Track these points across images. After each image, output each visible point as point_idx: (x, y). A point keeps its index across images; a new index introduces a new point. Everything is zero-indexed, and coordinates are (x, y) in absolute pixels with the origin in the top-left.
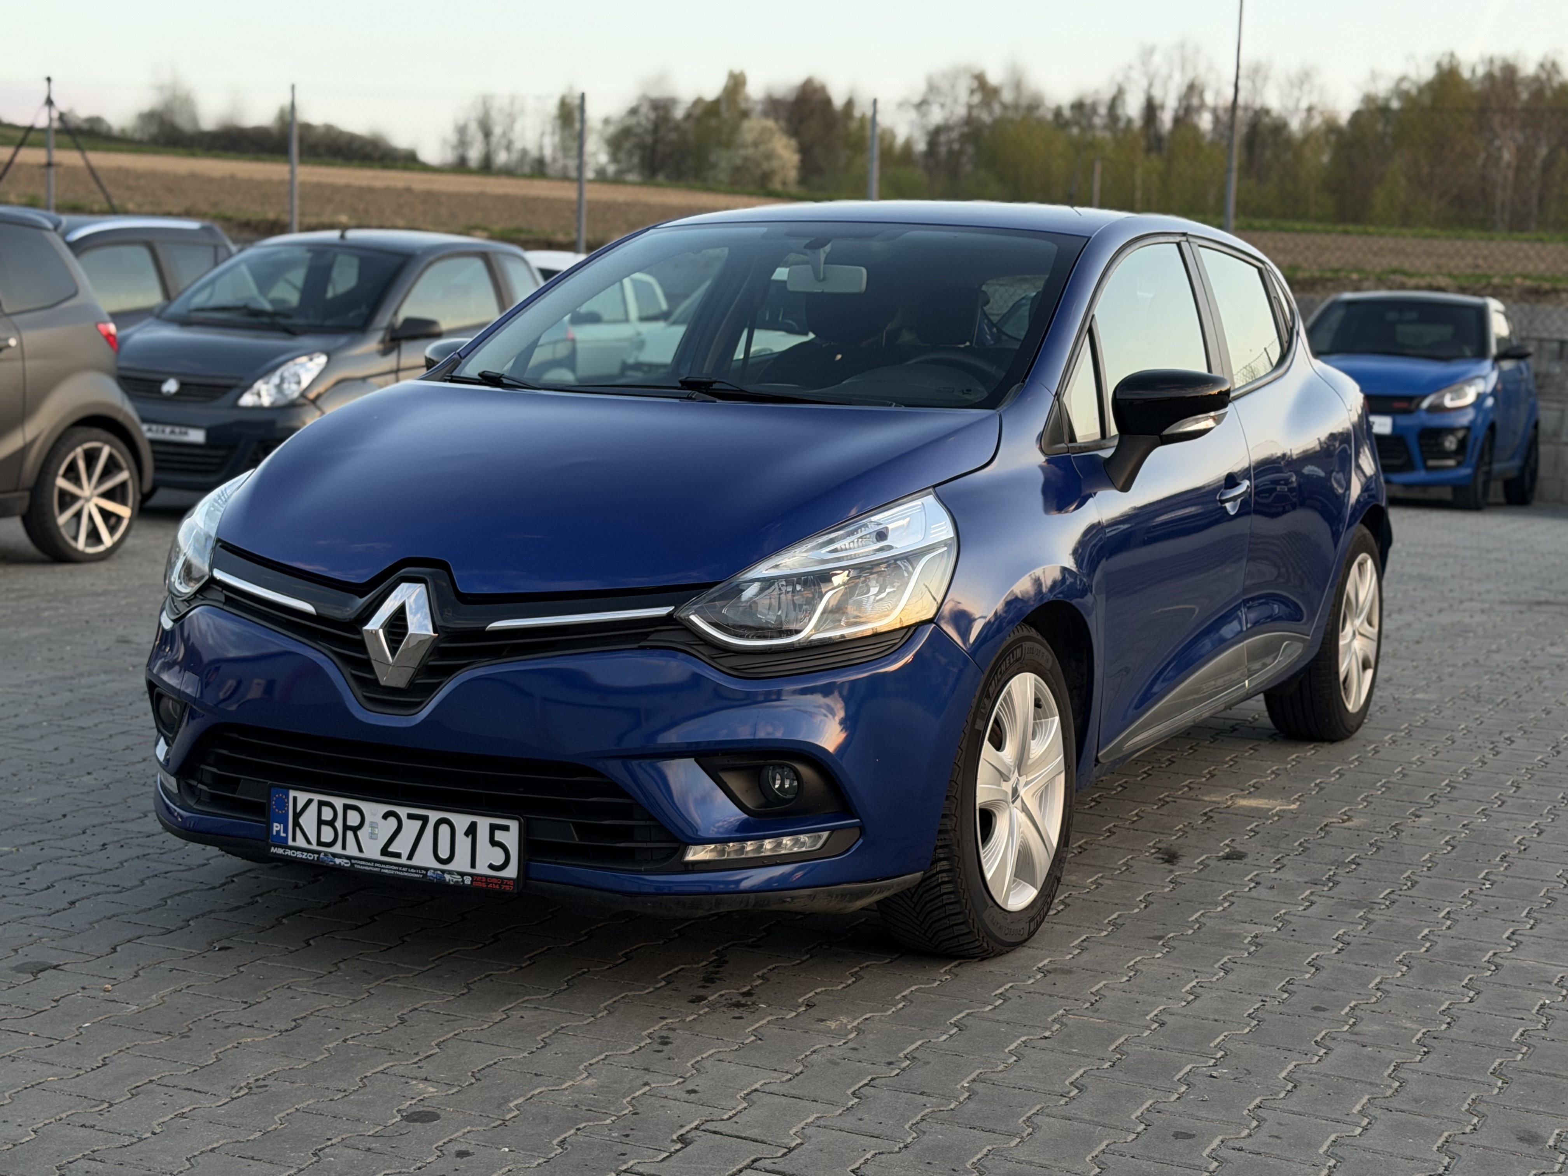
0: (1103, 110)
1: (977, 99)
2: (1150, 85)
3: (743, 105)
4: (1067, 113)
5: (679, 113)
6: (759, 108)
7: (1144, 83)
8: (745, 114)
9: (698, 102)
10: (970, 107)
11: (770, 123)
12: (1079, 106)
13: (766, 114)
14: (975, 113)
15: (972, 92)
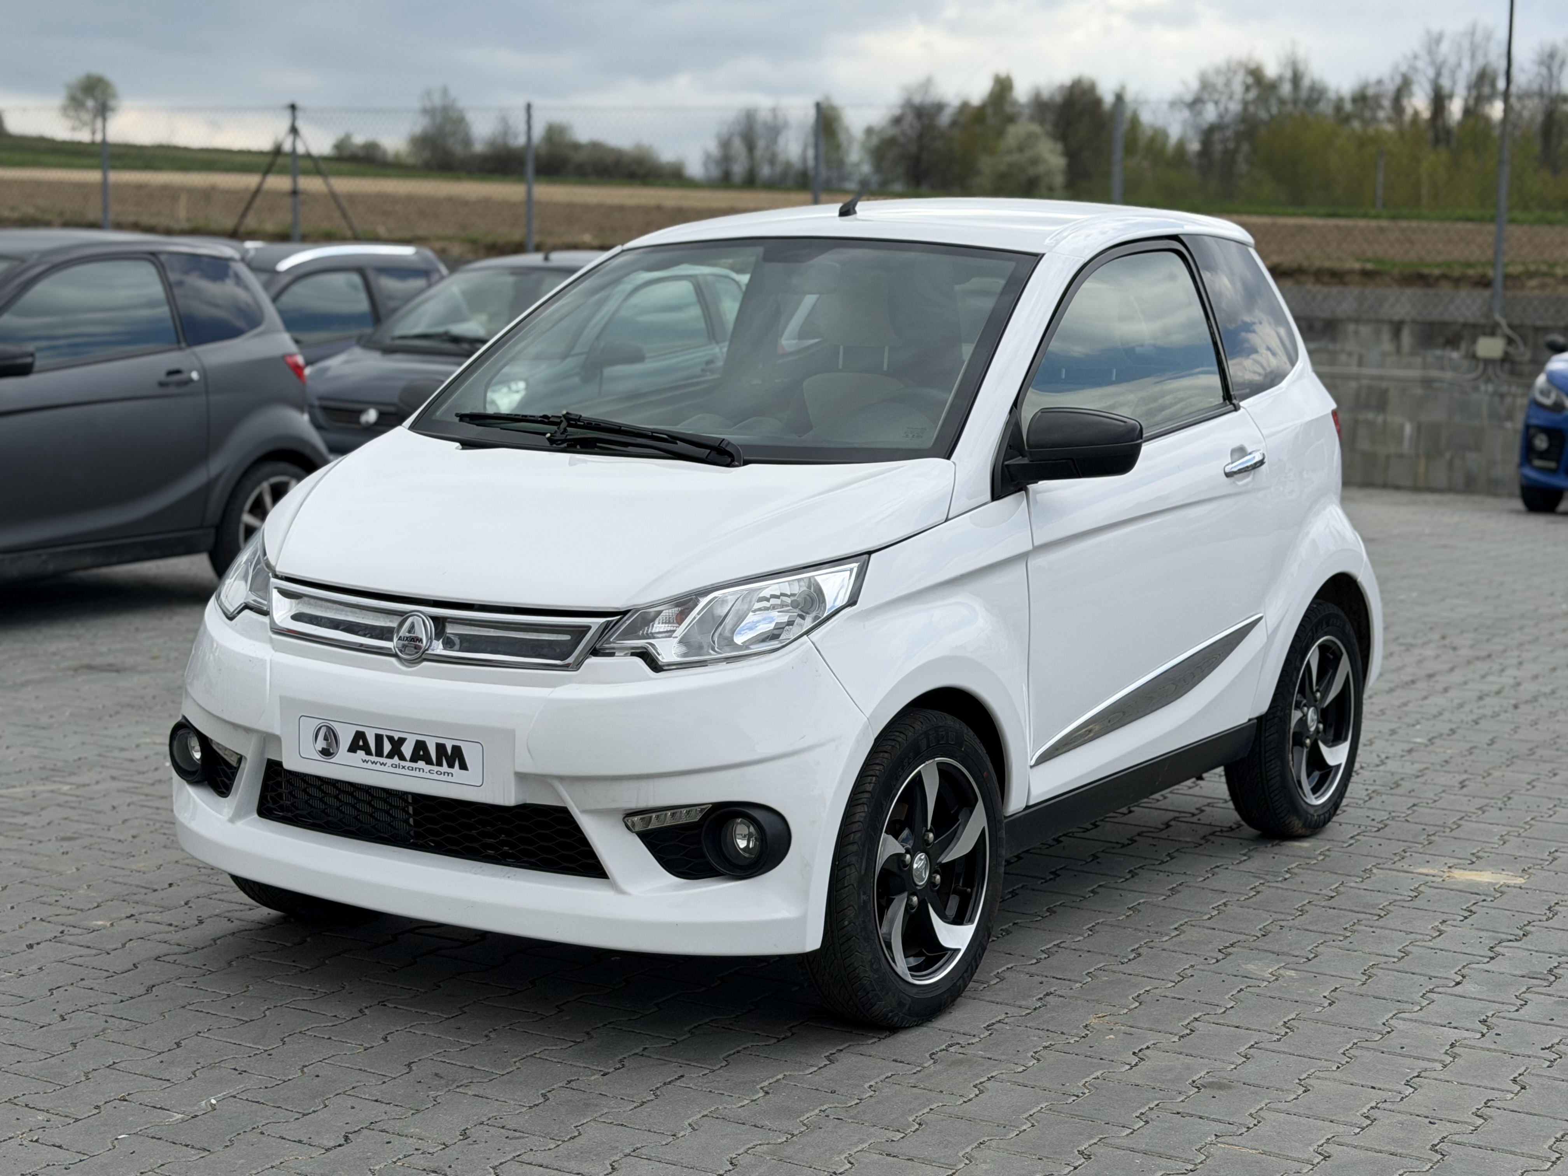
0: (1387, 103)
1: (1252, 95)
2: (1438, 74)
3: (1008, 109)
4: (1348, 107)
5: (945, 119)
6: (1027, 111)
7: (1431, 73)
8: (1011, 119)
9: (965, 106)
10: (1245, 104)
11: (1035, 128)
12: (1361, 98)
13: (1032, 119)
14: (1251, 108)
15: (1248, 88)
